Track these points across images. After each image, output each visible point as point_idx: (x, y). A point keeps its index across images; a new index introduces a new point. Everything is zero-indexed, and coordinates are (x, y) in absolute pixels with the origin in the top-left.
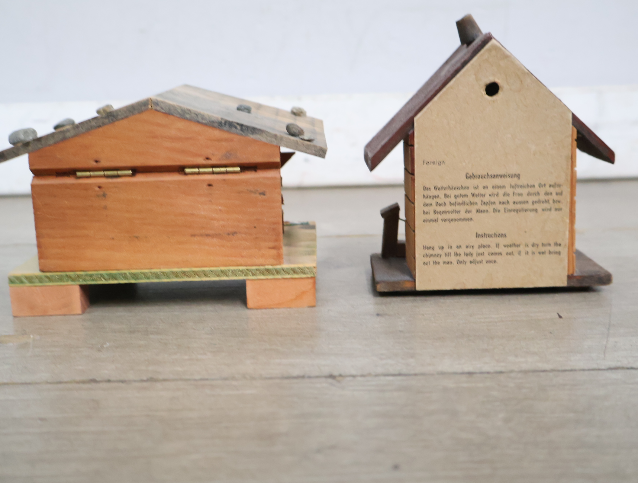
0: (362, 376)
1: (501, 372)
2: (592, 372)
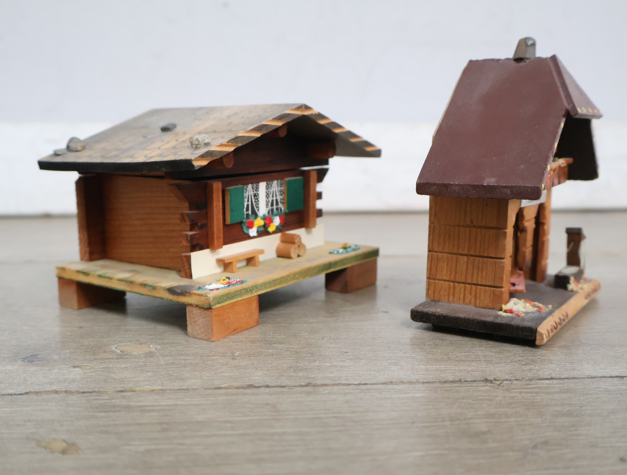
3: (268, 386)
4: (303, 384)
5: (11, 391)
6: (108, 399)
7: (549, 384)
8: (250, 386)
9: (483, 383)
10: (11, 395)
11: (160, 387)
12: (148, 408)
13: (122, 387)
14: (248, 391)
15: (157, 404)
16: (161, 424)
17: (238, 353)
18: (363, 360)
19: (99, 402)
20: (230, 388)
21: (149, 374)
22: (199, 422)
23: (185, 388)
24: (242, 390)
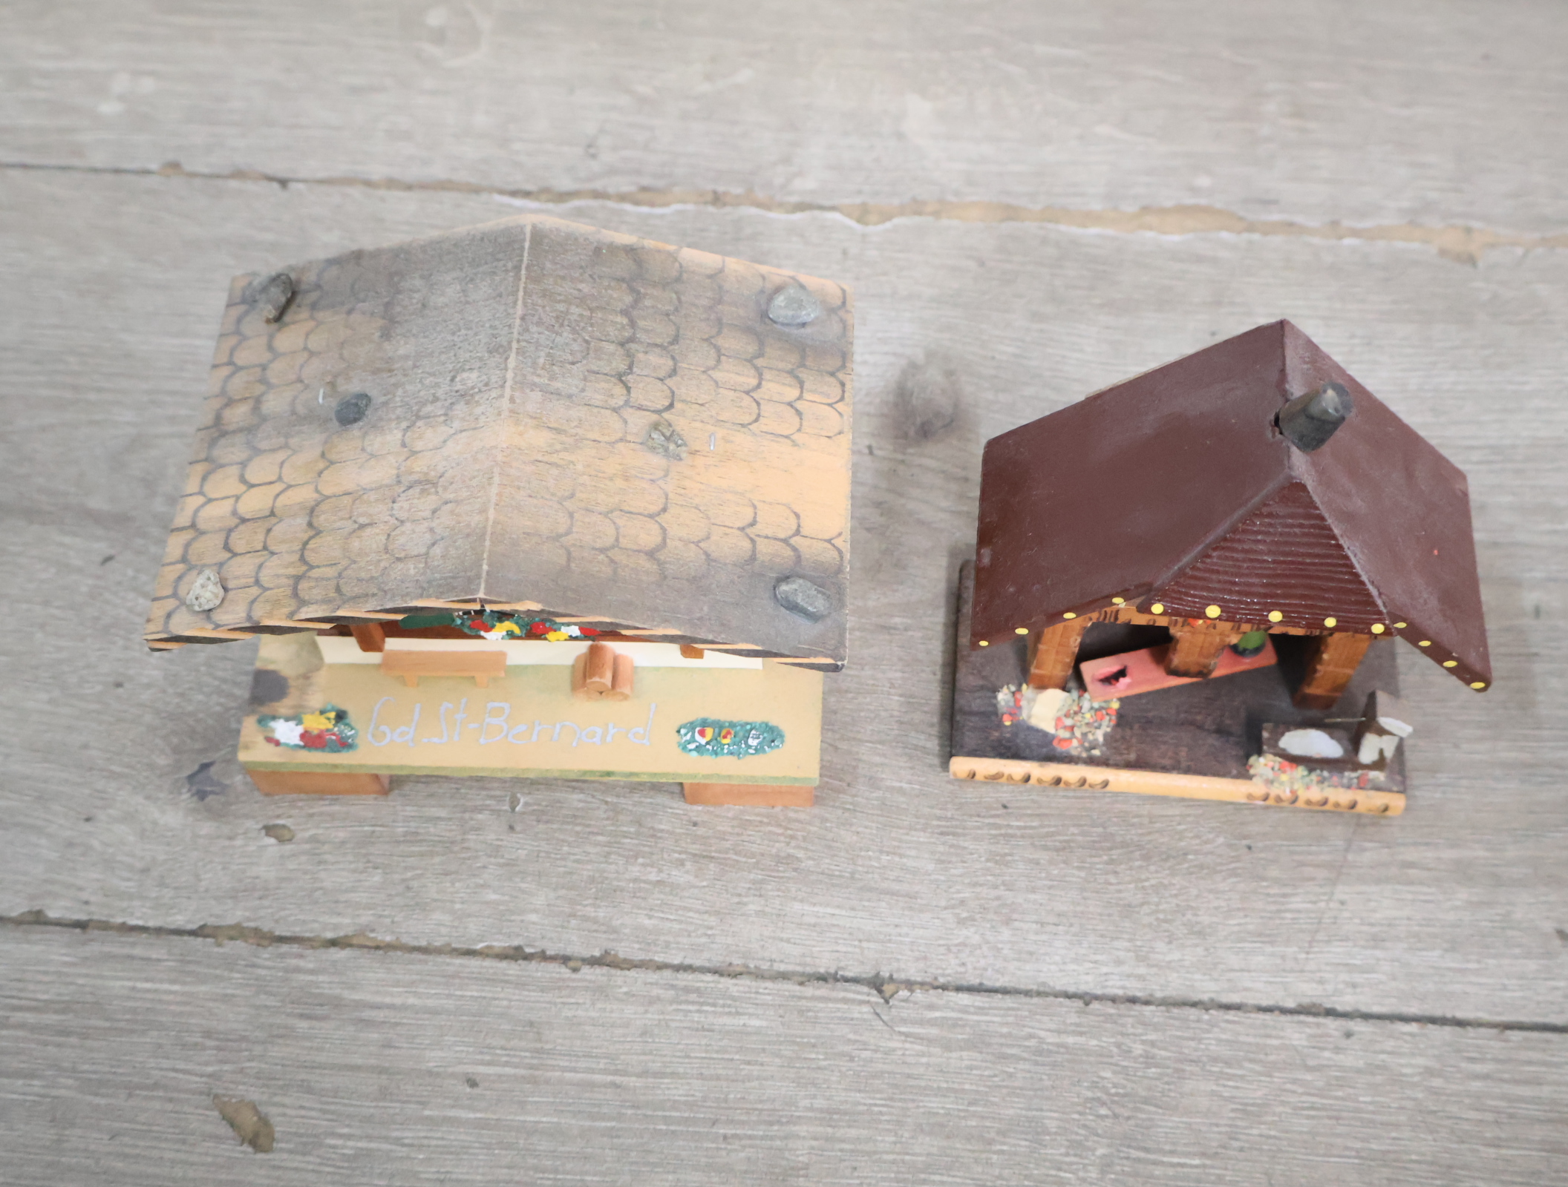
0: (922, 984)
1: (1133, 1000)
2: (1267, 1017)
3: (543, 957)
4: (597, 953)
5: (179, 920)
6: (312, 972)
7: (964, 1010)
8: (516, 954)
9: (865, 989)
10: (179, 932)
11: (388, 938)
12: (367, 1014)
13: (336, 927)
14: (511, 968)
15: (378, 999)
16: (381, 1071)
17: (522, 801)
18: (712, 866)
19: (302, 977)
20: (488, 956)
21: (377, 878)
22: (430, 1073)
23: (423, 943)
24: (504, 964)
